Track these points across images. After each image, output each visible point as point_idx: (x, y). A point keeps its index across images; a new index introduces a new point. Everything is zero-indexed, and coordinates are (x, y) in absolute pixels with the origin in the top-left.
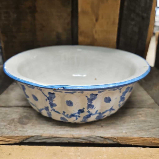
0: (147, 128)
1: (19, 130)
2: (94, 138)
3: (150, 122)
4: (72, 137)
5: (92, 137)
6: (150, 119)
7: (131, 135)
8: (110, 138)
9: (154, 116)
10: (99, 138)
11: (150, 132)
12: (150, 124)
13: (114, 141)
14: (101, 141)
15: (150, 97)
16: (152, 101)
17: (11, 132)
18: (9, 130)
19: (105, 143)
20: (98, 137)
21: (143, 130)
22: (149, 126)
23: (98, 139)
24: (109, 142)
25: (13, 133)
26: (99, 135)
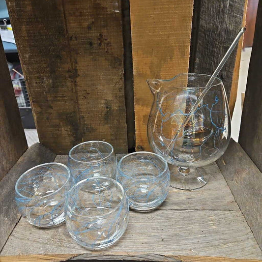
0: (217, 243)
1: (65, 245)
3: (223, 234)
6: (224, 229)
7: (196, 254)
8: (171, 256)
9: (229, 224)
10: (158, 256)
11: (219, 249)
12: (222, 237)
13: (176, 260)
14: (161, 259)
17: (56, 249)
18: (54, 247)
19: (166, 261)
21: (212, 246)
22: (221, 239)
25: (59, 250)
26: (158, 253)
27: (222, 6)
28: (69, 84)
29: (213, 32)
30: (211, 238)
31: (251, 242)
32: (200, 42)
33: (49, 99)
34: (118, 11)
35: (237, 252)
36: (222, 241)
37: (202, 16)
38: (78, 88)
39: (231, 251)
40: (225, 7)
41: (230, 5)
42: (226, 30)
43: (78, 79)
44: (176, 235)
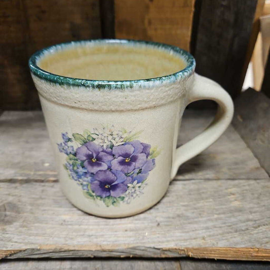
2: (143, 250)
3: (251, 213)
4: (99, 248)
5: (137, 248)
6: (251, 205)
7: (213, 244)
8: (173, 249)
9: (258, 198)
10: (151, 250)
11: (249, 236)
12: (251, 217)
13: (180, 254)
14: (155, 253)
15: (251, 154)
16: (254, 163)
19: (163, 256)
20: (150, 248)
21: (236, 231)
22: (248, 220)
23: (150, 252)
24: (171, 255)
26: (152, 246)
30: (233, 220)
36: (250, 223)
39: (267, 237)
44: (179, 216)
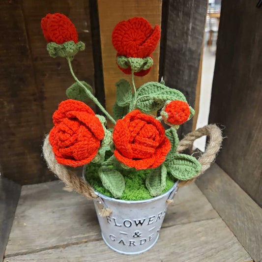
3: (213, 243)
6: (212, 238)
9: (215, 232)
11: (214, 259)
22: (212, 249)
27: (186, 28)
28: (34, 107)
29: (179, 52)
30: (203, 250)
31: (237, 246)
32: (167, 61)
33: (11, 125)
34: (87, 31)
35: (229, 259)
36: (213, 251)
37: (169, 37)
38: (45, 111)
39: (224, 258)
40: (188, 29)
41: (193, 28)
42: (190, 50)
43: (45, 102)
44: (172, 253)
